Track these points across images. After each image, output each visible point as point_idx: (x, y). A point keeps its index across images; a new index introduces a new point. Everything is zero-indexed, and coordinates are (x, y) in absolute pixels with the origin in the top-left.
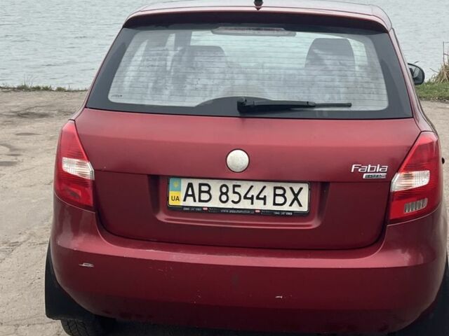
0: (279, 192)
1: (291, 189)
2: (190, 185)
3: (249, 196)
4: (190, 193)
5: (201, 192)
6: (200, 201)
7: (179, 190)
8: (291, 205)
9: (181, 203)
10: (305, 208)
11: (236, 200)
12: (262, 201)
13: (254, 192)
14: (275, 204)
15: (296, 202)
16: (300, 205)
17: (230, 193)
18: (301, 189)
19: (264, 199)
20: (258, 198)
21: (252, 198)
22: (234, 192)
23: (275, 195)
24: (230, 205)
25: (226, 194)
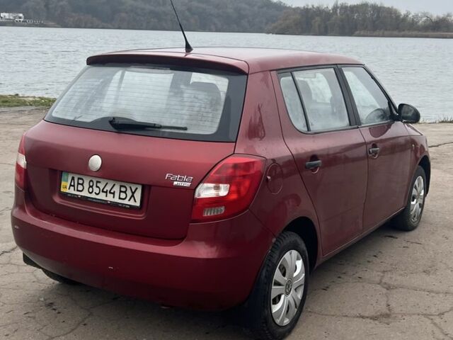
0: (123, 189)
1: (131, 188)
2: (73, 179)
3: (105, 190)
4: (72, 184)
5: (78, 184)
6: (78, 190)
7: (67, 181)
8: (129, 200)
9: (67, 191)
10: (138, 204)
11: (97, 192)
12: (112, 195)
13: (108, 188)
14: (120, 198)
15: (132, 198)
16: (135, 201)
17: (94, 187)
18: (137, 189)
19: (114, 193)
20: (110, 193)
21: (106, 192)
22: (97, 187)
23: (121, 191)
24: (93, 196)
25: (92, 187)
